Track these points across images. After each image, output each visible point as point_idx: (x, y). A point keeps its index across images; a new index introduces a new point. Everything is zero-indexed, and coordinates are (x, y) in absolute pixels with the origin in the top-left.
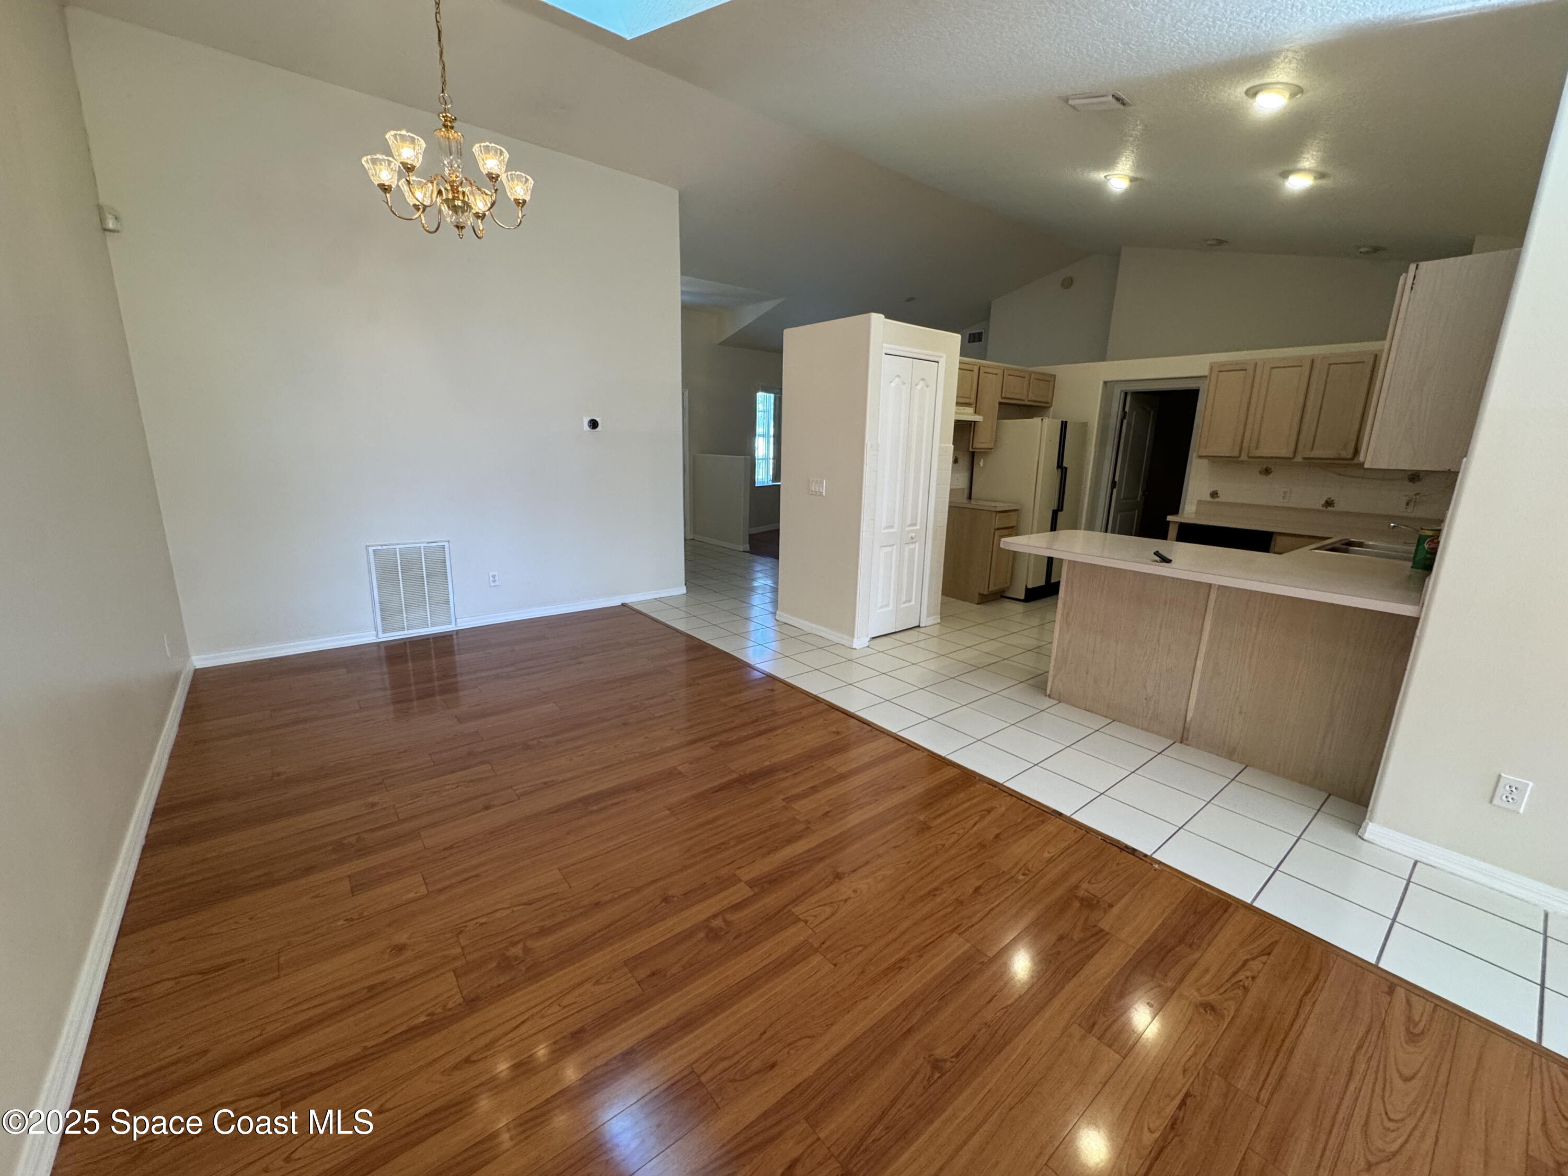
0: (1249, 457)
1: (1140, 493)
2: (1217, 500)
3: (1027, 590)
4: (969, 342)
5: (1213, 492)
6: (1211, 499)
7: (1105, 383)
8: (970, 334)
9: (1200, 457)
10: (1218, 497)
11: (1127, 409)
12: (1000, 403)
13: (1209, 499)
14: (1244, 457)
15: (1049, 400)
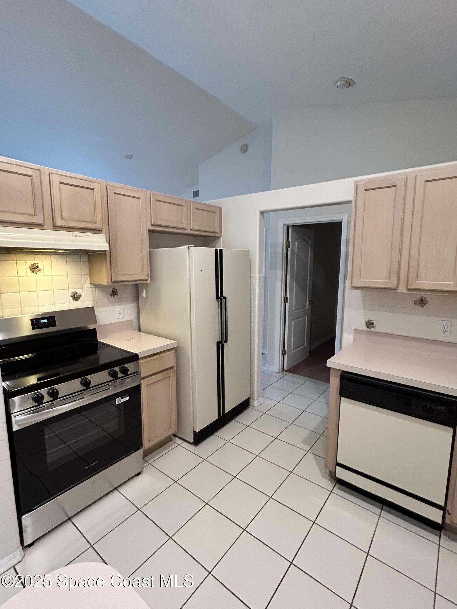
0: (408, 289)
1: (308, 302)
2: (372, 329)
3: (195, 433)
4: (194, 197)
5: (369, 321)
6: (368, 329)
7: (262, 213)
8: (194, 192)
9: (355, 288)
10: (373, 327)
11: (290, 240)
12: (150, 231)
13: (365, 328)
14: (402, 289)
15: (217, 230)
